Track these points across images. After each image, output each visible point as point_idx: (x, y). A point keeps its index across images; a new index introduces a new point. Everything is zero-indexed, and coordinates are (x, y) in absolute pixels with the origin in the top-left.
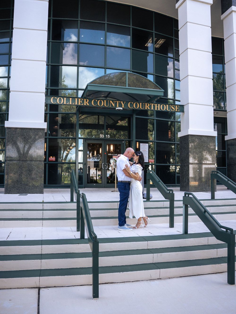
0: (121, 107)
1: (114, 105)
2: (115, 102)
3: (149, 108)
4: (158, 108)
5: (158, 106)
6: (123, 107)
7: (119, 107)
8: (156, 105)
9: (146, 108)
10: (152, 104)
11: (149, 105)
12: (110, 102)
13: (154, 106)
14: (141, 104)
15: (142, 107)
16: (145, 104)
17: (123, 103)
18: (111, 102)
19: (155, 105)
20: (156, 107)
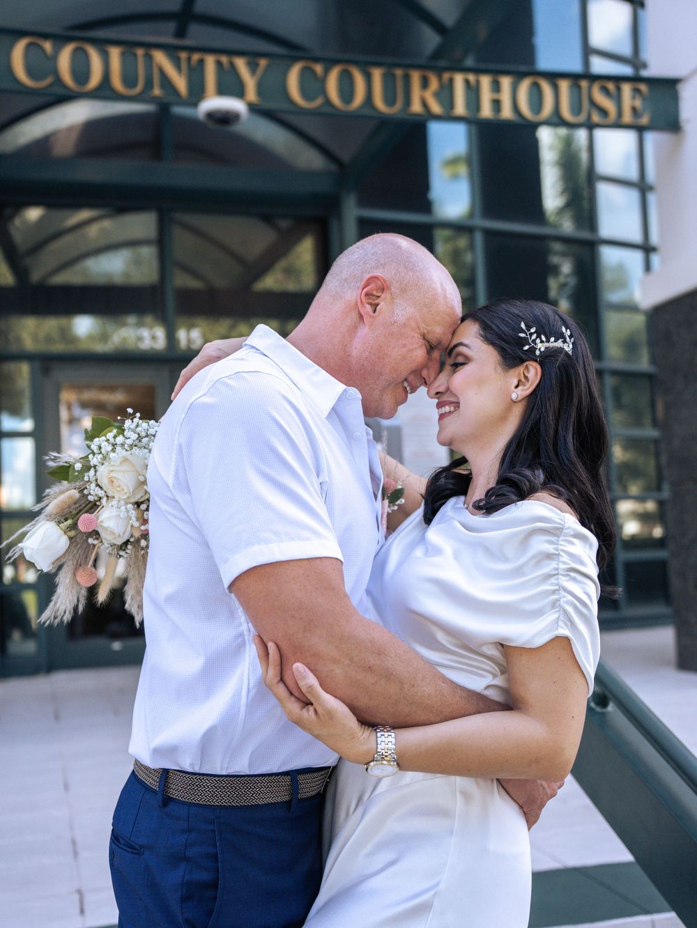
0: (239, 92)
1: (181, 83)
2: (189, 59)
3: (436, 108)
4: (497, 104)
5: (496, 87)
6: (251, 95)
7: (222, 91)
8: (485, 81)
9: (416, 107)
10: (459, 80)
11: (434, 84)
12: (149, 58)
13: (473, 93)
14: (377, 74)
15: (390, 99)
16: (407, 79)
17: (253, 67)
18: (160, 58)
19: (478, 82)
20: (486, 96)
